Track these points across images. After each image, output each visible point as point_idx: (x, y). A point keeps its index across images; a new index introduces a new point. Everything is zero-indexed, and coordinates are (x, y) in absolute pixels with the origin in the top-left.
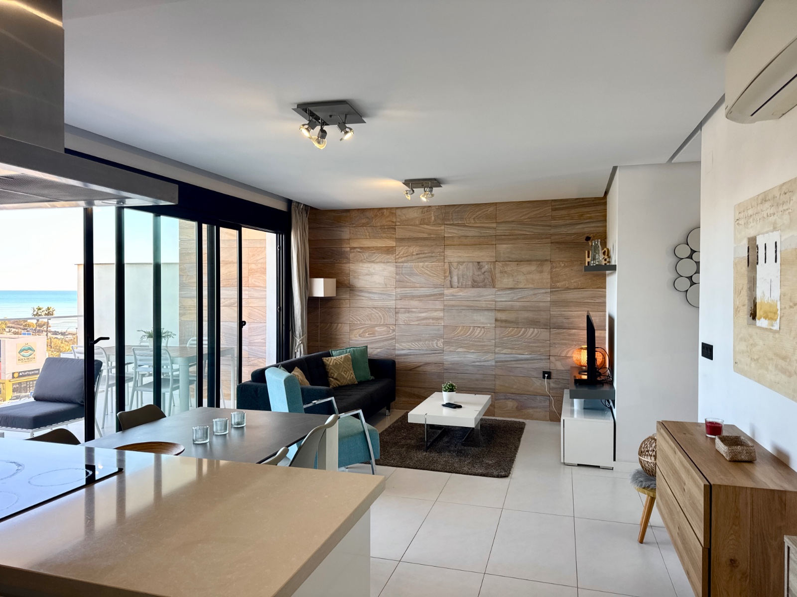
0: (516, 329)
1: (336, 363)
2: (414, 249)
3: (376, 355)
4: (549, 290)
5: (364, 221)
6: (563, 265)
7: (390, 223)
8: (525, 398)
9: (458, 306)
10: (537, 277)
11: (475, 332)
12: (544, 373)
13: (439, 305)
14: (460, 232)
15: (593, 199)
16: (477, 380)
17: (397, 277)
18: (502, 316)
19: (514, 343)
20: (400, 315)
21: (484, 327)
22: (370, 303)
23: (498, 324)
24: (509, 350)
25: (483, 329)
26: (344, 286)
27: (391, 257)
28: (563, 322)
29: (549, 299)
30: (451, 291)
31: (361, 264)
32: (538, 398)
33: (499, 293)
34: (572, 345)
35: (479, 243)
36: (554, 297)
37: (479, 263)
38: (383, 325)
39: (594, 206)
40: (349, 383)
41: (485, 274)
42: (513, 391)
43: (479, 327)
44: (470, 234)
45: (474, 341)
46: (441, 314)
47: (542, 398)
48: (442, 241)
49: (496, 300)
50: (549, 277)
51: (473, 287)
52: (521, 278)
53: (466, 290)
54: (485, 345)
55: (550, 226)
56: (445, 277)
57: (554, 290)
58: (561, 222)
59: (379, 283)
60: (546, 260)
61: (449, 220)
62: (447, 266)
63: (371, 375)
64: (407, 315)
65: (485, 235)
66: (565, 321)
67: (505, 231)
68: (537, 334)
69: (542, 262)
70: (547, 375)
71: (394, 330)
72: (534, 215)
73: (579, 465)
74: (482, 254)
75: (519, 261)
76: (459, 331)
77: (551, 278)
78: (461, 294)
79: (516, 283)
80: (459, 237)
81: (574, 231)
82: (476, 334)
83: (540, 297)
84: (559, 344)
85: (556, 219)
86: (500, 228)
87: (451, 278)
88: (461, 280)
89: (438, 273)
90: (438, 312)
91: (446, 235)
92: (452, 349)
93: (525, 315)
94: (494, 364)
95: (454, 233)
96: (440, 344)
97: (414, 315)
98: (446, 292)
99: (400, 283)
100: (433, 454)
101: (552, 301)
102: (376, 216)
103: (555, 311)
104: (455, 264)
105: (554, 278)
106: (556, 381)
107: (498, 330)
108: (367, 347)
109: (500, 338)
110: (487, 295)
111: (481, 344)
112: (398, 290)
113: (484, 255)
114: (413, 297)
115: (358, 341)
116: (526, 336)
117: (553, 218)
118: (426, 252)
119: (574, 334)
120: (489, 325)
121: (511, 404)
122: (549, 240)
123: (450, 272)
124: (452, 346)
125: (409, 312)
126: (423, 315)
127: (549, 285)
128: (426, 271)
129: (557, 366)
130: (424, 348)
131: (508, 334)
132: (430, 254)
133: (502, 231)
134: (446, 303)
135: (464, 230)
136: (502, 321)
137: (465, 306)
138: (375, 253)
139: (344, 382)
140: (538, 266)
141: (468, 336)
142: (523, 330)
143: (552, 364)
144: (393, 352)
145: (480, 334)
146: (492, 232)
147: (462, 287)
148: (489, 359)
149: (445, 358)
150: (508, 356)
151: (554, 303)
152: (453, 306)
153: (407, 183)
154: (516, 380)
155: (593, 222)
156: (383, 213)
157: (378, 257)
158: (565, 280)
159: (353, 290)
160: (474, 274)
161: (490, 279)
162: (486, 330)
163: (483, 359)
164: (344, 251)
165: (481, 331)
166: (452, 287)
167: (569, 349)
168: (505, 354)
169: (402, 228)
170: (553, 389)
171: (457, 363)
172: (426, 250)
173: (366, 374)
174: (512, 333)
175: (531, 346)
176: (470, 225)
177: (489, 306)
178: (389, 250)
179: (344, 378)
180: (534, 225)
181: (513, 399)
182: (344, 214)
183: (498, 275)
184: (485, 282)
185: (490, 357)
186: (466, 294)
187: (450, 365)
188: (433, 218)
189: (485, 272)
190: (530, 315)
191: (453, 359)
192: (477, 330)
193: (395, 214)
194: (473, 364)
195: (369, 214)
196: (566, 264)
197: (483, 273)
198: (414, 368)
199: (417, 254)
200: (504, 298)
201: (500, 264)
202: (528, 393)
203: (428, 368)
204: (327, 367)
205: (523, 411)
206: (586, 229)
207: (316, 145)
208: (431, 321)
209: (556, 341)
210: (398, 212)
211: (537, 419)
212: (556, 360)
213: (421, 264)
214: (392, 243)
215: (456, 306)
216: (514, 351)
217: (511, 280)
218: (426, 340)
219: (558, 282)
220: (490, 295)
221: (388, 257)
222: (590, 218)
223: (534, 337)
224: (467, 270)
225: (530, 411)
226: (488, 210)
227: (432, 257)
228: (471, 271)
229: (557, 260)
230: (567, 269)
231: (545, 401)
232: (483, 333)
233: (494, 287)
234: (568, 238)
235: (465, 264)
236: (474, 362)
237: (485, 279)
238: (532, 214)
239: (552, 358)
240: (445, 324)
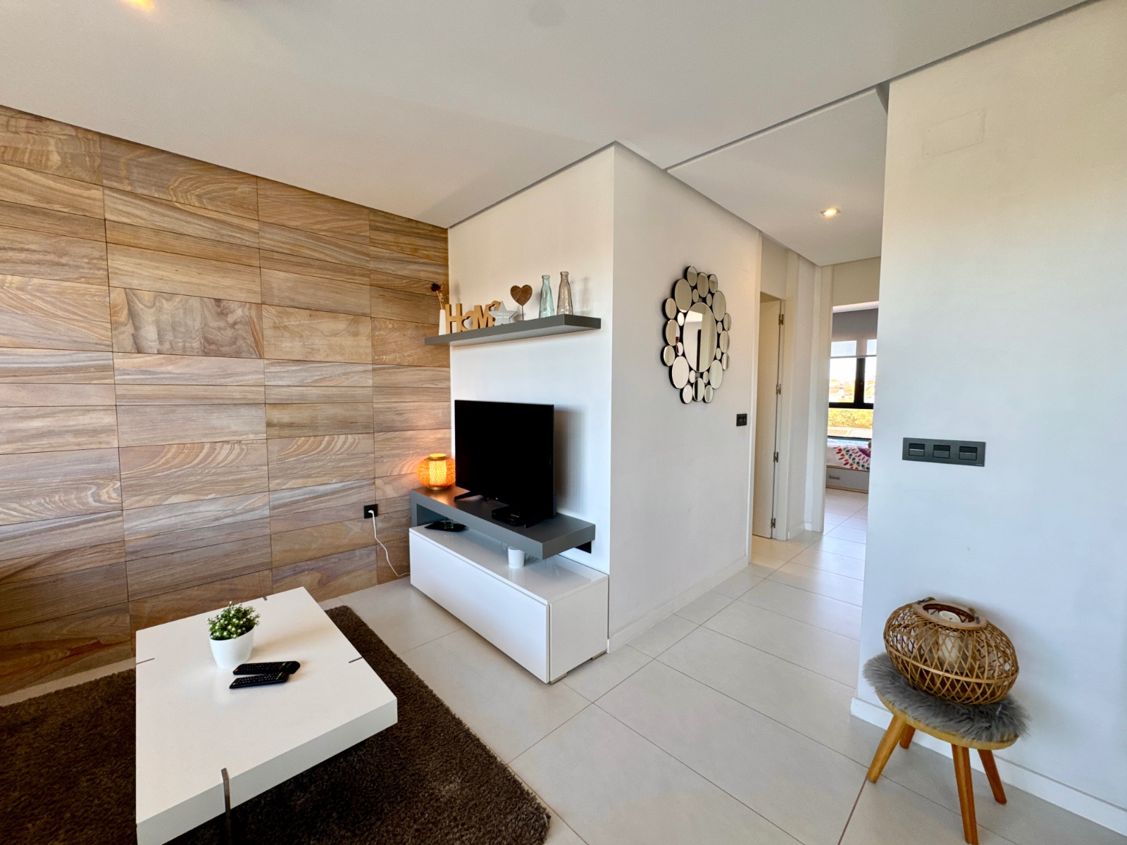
0: (312, 439)
4: (370, 367)
6: (390, 326)
8: (334, 560)
9: (165, 398)
10: (348, 341)
11: (219, 453)
12: (367, 508)
13: (95, 395)
14: (157, 218)
15: (430, 228)
16: (227, 555)
18: (277, 415)
19: (310, 465)
21: (240, 442)
23: (274, 431)
24: (300, 481)
25: (236, 446)
28: (393, 420)
29: (370, 382)
30: (139, 360)
32: (357, 552)
33: (273, 369)
34: (408, 455)
36: (379, 380)
37: (218, 301)
39: (432, 240)
41: (236, 327)
42: (310, 554)
43: (228, 442)
44: (191, 230)
45: (214, 474)
46: (108, 419)
47: (363, 551)
48: (98, 229)
49: (267, 383)
50: (370, 344)
51: (206, 354)
52: (319, 342)
53: (187, 361)
54: (243, 480)
55: (368, 255)
56: (115, 325)
57: (378, 366)
58: (385, 253)
60: (364, 315)
61: (110, 176)
62: (118, 297)
65: (232, 240)
66: (395, 417)
67: (282, 245)
68: (352, 444)
69: (356, 316)
70: (372, 510)
72: (339, 227)
73: (569, 673)
74: (227, 282)
75: (314, 310)
76: (170, 455)
77: (373, 345)
78: (170, 368)
79: (310, 350)
80: (158, 231)
81: (406, 273)
82: (220, 458)
83: (355, 378)
84: (388, 456)
85: (376, 245)
86: (268, 236)
87: (137, 328)
88: (169, 336)
89: (90, 313)
90: (94, 415)
91: (108, 217)
92: (149, 501)
93: (331, 411)
95: (141, 218)
96: (110, 494)
98: (119, 362)
101: (375, 385)
103: (380, 403)
104: (147, 297)
105: (378, 345)
106: (385, 518)
107: (275, 446)
109: (279, 460)
110: (243, 374)
111: (235, 477)
113: (233, 287)
116: (332, 449)
117: (373, 243)
118: (33, 247)
119: (410, 439)
120: (252, 437)
121: (307, 580)
122: (366, 280)
123: (132, 314)
124: (150, 494)
126: (37, 424)
127: (369, 359)
128: (38, 303)
129: (386, 493)
130: (47, 515)
131: (295, 450)
132: (48, 257)
133: (272, 243)
134: (120, 390)
135: (169, 216)
136: (282, 426)
137: (186, 398)
140: (350, 324)
141: (198, 464)
142: (327, 438)
143: (379, 491)
145: (231, 457)
146: (249, 239)
147: (172, 353)
148: (257, 506)
149: (125, 526)
150: (297, 491)
151: (379, 389)
152: (147, 397)
154: (315, 534)
155: (431, 264)
158: (394, 351)
160: (206, 325)
161: (250, 340)
162: (244, 447)
163: (240, 508)
165: (232, 450)
166: (139, 351)
167: (404, 462)
168: (291, 491)
171: (169, 531)
172: (31, 241)
174: (306, 447)
175: (343, 467)
176: (188, 208)
177: (250, 396)
180: (340, 247)
181: (312, 569)
183: (268, 333)
184: (238, 344)
185: (258, 500)
186: (188, 370)
187: (147, 541)
189: (235, 323)
190: (338, 411)
191: (154, 524)
192: (222, 448)
194: (216, 523)
196: (396, 325)
197: (232, 326)
198: (12, 575)
200: (284, 380)
201: (273, 310)
202: (341, 550)
203: (70, 564)
205: (330, 583)
206: (422, 273)
208: (70, 439)
209: (383, 453)
211: (357, 589)
212: (385, 484)
213: (15, 279)
215: (158, 398)
216: (310, 480)
217: (298, 344)
218: (56, 491)
219: (385, 354)
220: (251, 373)
222: (427, 257)
223: (347, 450)
224: (185, 313)
225: (345, 579)
226: (235, 189)
227: (58, 264)
228: (199, 318)
229: (381, 316)
230: (397, 334)
231: (368, 555)
232: (239, 455)
233: (261, 357)
234: (397, 283)
235: (178, 299)
236: (217, 519)
237: (236, 339)
238: (335, 224)
239: (378, 482)
240: (123, 444)
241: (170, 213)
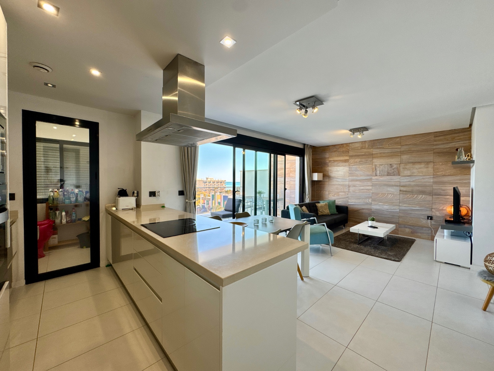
0: (411, 195)
1: (321, 206)
2: (358, 160)
3: (340, 204)
4: (432, 176)
5: (335, 150)
6: (441, 164)
7: (347, 150)
8: (416, 228)
9: (379, 184)
10: (425, 170)
12: (428, 217)
13: (369, 183)
14: (381, 151)
15: (462, 129)
16: (389, 218)
17: (350, 172)
18: (402, 189)
19: (411, 201)
20: (350, 188)
21: (393, 194)
22: (337, 183)
23: (401, 192)
24: (407, 205)
26: (326, 176)
27: (347, 164)
29: (432, 181)
30: (376, 177)
31: (333, 167)
32: (424, 228)
33: (402, 178)
35: (392, 155)
36: (435, 180)
37: (391, 164)
38: (343, 192)
39: (463, 132)
40: (327, 214)
42: (409, 224)
43: (391, 194)
44: (386, 152)
45: (387, 200)
46: (371, 188)
47: (426, 229)
48: (372, 156)
49: (400, 181)
50: (432, 170)
51: (388, 175)
52: (415, 171)
53: (384, 177)
54: (394, 202)
55: (433, 145)
56: (373, 171)
57: (435, 176)
58: (440, 142)
59: (341, 175)
60: (431, 162)
61: (375, 146)
62: (374, 166)
63: (337, 212)
64: (354, 188)
65: (394, 151)
66: (441, 191)
67: (406, 149)
68: (424, 198)
69: (428, 163)
70: (431, 218)
71: (348, 194)
73: (445, 263)
74: (393, 160)
75: (414, 163)
76: (380, 195)
77: (434, 170)
78: (381, 179)
79: (412, 173)
80: (380, 153)
81: (448, 147)
82: (389, 197)
83: (426, 180)
84: (438, 203)
85: (437, 141)
87: (376, 171)
88: (381, 173)
89: (369, 170)
90: (369, 187)
91: (373, 153)
92: (376, 203)
93: (417, 188)
94: (398, 211)
95: (378, 152)
96: (370, 200)
97: (357, 188)
98: (373, 178)
99: (351, 174)
100: (361, 246)
102: (340, 147)
103: (435, 187)
104: (378, 166)
106: (435, 221)
107: (401, 196)
108: (335, 200)
109: (402, 199)
110: (395, 179)
111: (392, 201)
112: (350, 178)
113: (394, 161)
114: (357, 180)
115: (331, 198)
116: (417, 198)
117: (435, 141)
119: (448, 199)
120: (396, 193)
121: (407, 230)
122: (432, 152)
123: (376, 169)
125: (355, 187)
126: (362, 188)
127: (432, 174)
128: (363, 169)
129: (436, 214)
130: (362, 202)
131: (407, 197)
132: (365, 162)
133: (404, 149)
134: (373, 183)
136: (403, 191)
137: (383, 184)
138: (339, 162)
139: (324, 214)
140: (425, 165)
141: (385, 197)
142: (416, 195)
143: (433, 213)
144: (347, 203)
145: (391, 197)
146: (399, 150)
147: (382, 175)
148: (396, 209)
149: (372, 207)
150: (406, 207)
151: (435, 183)
152: (377, 184)
153: (351, 130)
154: (411, 219)
155: (462, 141)
156: (343, 146)
157: (341, 164)
158: (442, 171)
159: (330, 178)
160: (388, 170)
161: (397, 172)
163: (392, 208)
164: (326, 162)
168: (404, 207)
169: (352, 151)
170: (434, 225)
171: (379, 210)
172: (363, 160)
173: (335, 211)
174: (410, 197)
175: (421, 203)
176: (387, 147)
177: (396, 184)
178: (346, 161)
179: (325, 212)
180: (424, 145)
181: (409, 228)
182: (327, 148)
183: (401, 170)
185: (397, 207)
186: (384, 179)
187: (375, 210)
188: (367, 146)
189: (394, 168)
190: (420, 188)
191: (376, 208)
192: (389, 195)
193: (349, 146)
195: (337, 147)
196: (443, 163)
197: (393, 169)
199: (359, 162)
200: (405, 180)
201: (403, 165)
202: (418, 226)
203: (364, 211)
204: (317, 207)
205: (415, 234)
206: (456, 145)
207: (304, 116)
208: (366, 190)
209: (436, 202)
210: (350, 145)
211: (423, 239)
212: (436, 211)
213: (361, 166)
214: (347, 158)
216: (411, 205)
217: (409, 172)
218: (363, 199)
219: (438, 172)
220: (397, 179)
221: (345, 164)
222: (460, 139)
223: (422, 199)
224: (384, 168)
225: (419, 234)
226: (396, 140)
227: (366, 163)
228: (387, 168)
229: (438, 161)
230: (444, 166)
231: (428, 231)
232: (393, 197)
233: (399, 175)
234: (445, 150)
235: (383, 165)
236: (387, 209)
237: (394, 172)
238: (422, 140)
239: (433, 210)
240: (373, 192)
241: (383, 149)
